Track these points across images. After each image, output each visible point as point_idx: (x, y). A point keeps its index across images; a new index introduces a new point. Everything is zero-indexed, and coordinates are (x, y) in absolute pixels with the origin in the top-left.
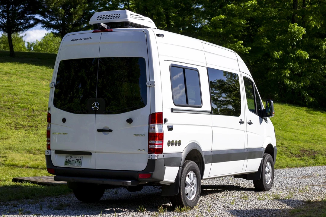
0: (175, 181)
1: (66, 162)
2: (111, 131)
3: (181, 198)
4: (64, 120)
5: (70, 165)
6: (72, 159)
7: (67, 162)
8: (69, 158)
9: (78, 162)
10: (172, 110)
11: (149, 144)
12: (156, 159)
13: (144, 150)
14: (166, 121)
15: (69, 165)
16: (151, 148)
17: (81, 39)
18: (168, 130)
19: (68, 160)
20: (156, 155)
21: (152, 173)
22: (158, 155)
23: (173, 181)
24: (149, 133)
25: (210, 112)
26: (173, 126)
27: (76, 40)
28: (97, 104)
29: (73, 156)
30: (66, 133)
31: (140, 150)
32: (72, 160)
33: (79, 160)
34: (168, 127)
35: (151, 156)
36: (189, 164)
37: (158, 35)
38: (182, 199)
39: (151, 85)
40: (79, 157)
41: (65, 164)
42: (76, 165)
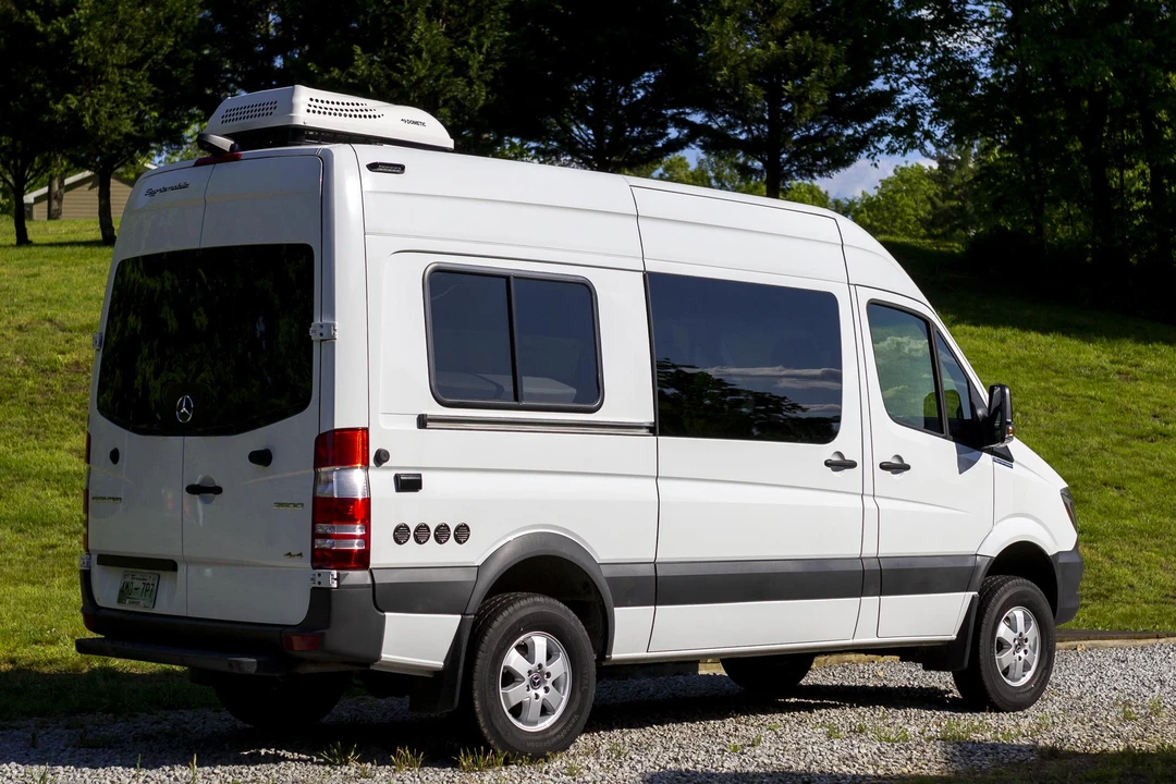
0: (445, 662)
1: (121, 591)
2: (218, 490)
3: (479, 724)
4: (115, 456)
7: (124, 593)
8: (128, 579)
9: (149, 594)
10: (423, 422)
11: (315, 536)
12: (335, 586)
13: (300, 554)
14: (382, 457)
15: (127, 601)
16: (322, 550)
17: (165, 190)
18: (398, 490)
19: (126, 587)
20: (335, 572)
21: (323, 635)
22: (342, 572)
23: (439, 663)
24: (315, 499)
25: (647, 427)
26: (420, 475)
27: (154, 194)
28: (187, 400)
29: (136, 573)
30: (117, 499)
31: (290, 554)
32: (134, 586)
33: (151, 587)
34: (397, 477)
35: (319, 575)
36: (522, 608)
37: (373, 167)
38: (482, 725)
39: (321, 335)
40: (149, 576)
41: (119, 601)
42: (142, 603)
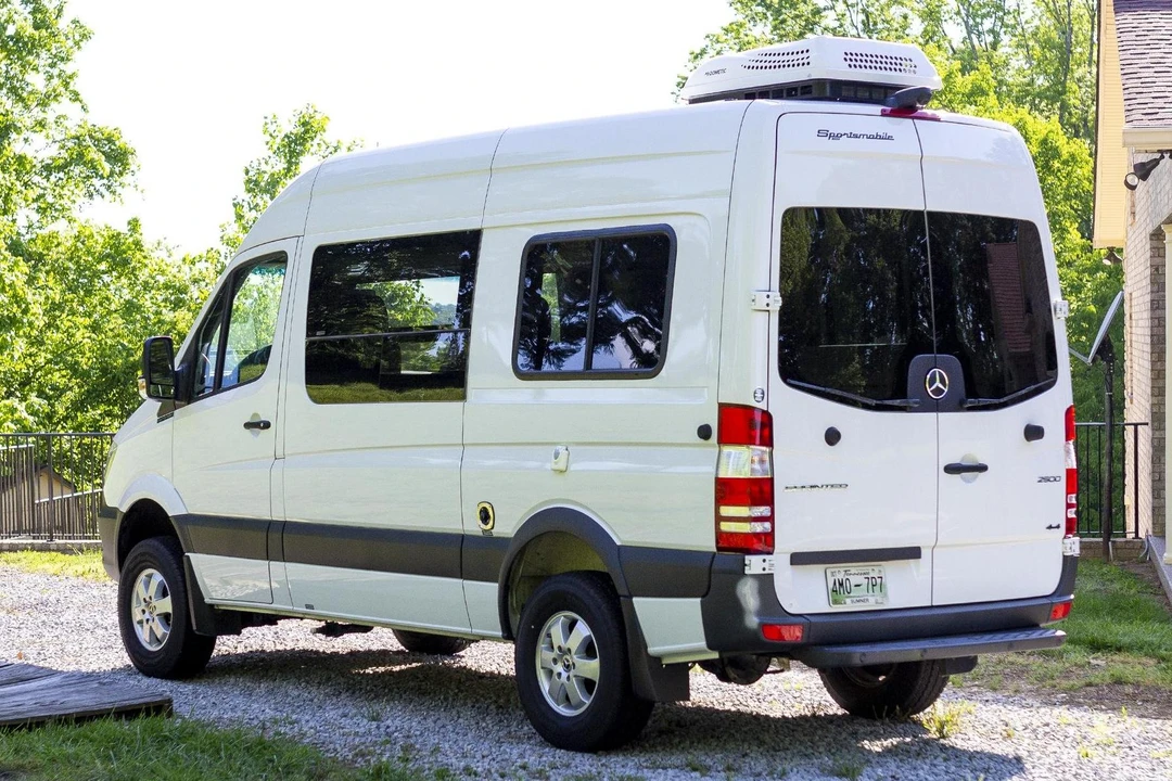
4: (832, 437)
5: (852, 601)
6: (854, 580)
7: (838, 590)
8: (841, 576)
9: (877, 588)
11: (1068, 506)
15: (848, 601)
17: (856, 136)
19: (841, 585)
24: (1067, 472)
27: (837, 137)
28: (941, 374)
29: (854, 567)
30: (842, 485)
32: (853, 583)
33: (879, 581)
40: (875, 568)
42: (872, 600)
